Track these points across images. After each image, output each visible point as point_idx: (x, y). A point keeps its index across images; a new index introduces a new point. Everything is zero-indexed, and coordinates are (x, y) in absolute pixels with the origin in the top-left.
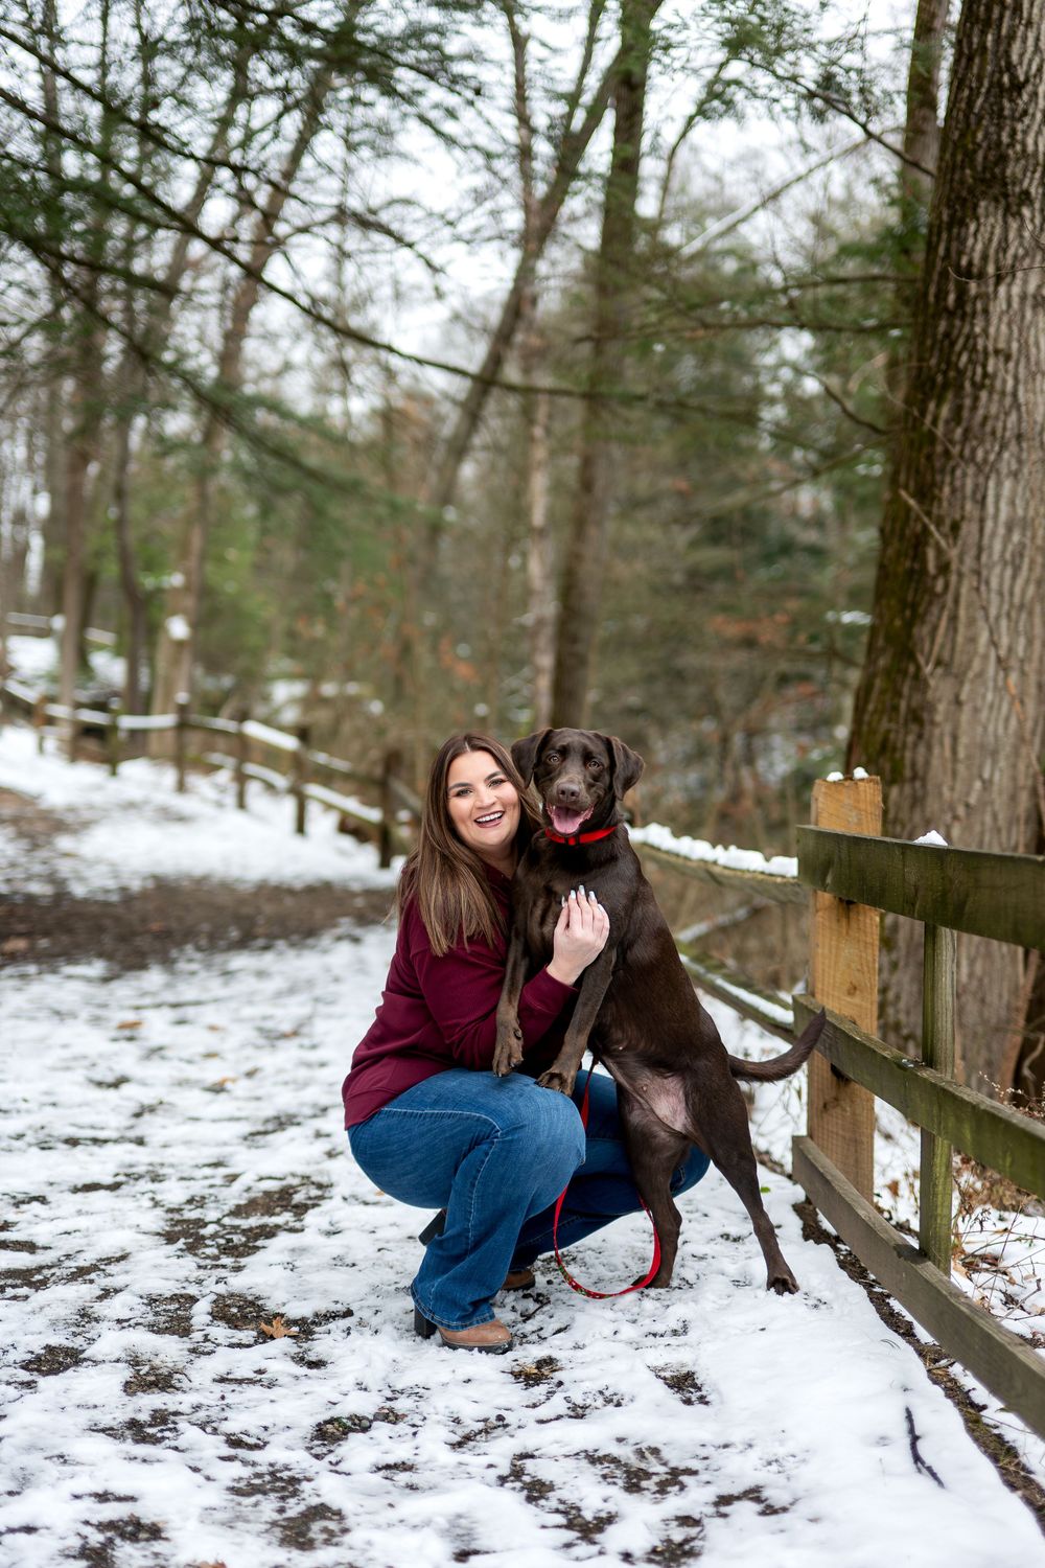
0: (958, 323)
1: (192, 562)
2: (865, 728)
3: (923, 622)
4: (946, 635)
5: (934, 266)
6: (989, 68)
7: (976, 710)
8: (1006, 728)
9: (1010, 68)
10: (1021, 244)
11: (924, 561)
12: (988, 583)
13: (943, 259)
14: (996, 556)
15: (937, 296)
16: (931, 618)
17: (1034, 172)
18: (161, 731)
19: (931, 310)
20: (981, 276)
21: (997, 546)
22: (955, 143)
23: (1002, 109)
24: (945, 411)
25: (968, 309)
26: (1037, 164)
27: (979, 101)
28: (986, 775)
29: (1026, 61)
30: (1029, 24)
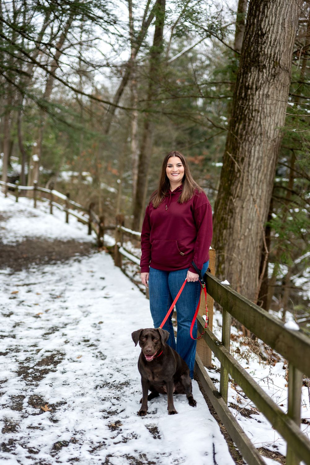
0: (245, 101)
1: (39, 140)
2: (217, 213)
3: (233, 185)
4: (240, 189)
5: (239, 85)
6: (255, 29)
7: (247, 210)
8: (255, 214)
9: (261, 29)
10: (263, 80)
11: (234, 168)
12: (251, 175)
13: (241, 83)
14: (254, 167)
15: (239, 94)
16: (236, 184)
17: (267, 59)
18: (30, 190)
19: (238, 98)
20: (252, 88)
21: (254, 165)
22: (245, 50)
23: (258, 41)
24: (241, 126)
25: (248, 98)
26: (268, 57)
27: (252, 39)
28: (250, 227)
29: (265, 28)
30: (267, 17)
